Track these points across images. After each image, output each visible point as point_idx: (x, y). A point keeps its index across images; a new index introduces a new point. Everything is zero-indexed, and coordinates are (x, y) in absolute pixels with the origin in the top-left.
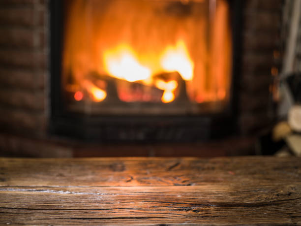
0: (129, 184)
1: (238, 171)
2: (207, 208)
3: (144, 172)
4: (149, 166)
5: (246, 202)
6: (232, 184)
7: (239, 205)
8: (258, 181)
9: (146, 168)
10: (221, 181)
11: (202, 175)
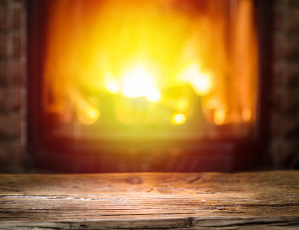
0: (150, 193)
1: (264, 183)
2: (233, 208)
3: (164, 184)
4: (168, 180)
5: (271, 203)
6: (258, 193)
7: (264, 205)
8: (285, 190)
9: (166, 182)
10: (247, 190)
11: (226, 186)
